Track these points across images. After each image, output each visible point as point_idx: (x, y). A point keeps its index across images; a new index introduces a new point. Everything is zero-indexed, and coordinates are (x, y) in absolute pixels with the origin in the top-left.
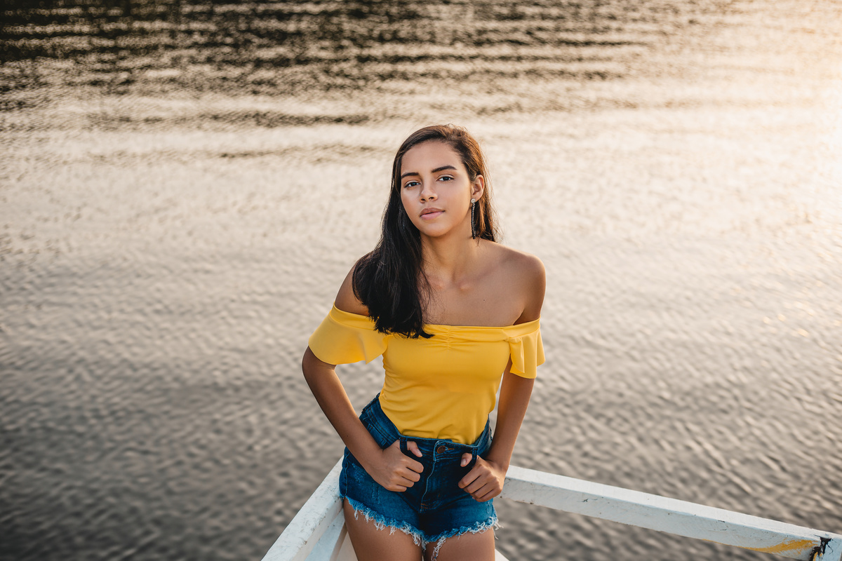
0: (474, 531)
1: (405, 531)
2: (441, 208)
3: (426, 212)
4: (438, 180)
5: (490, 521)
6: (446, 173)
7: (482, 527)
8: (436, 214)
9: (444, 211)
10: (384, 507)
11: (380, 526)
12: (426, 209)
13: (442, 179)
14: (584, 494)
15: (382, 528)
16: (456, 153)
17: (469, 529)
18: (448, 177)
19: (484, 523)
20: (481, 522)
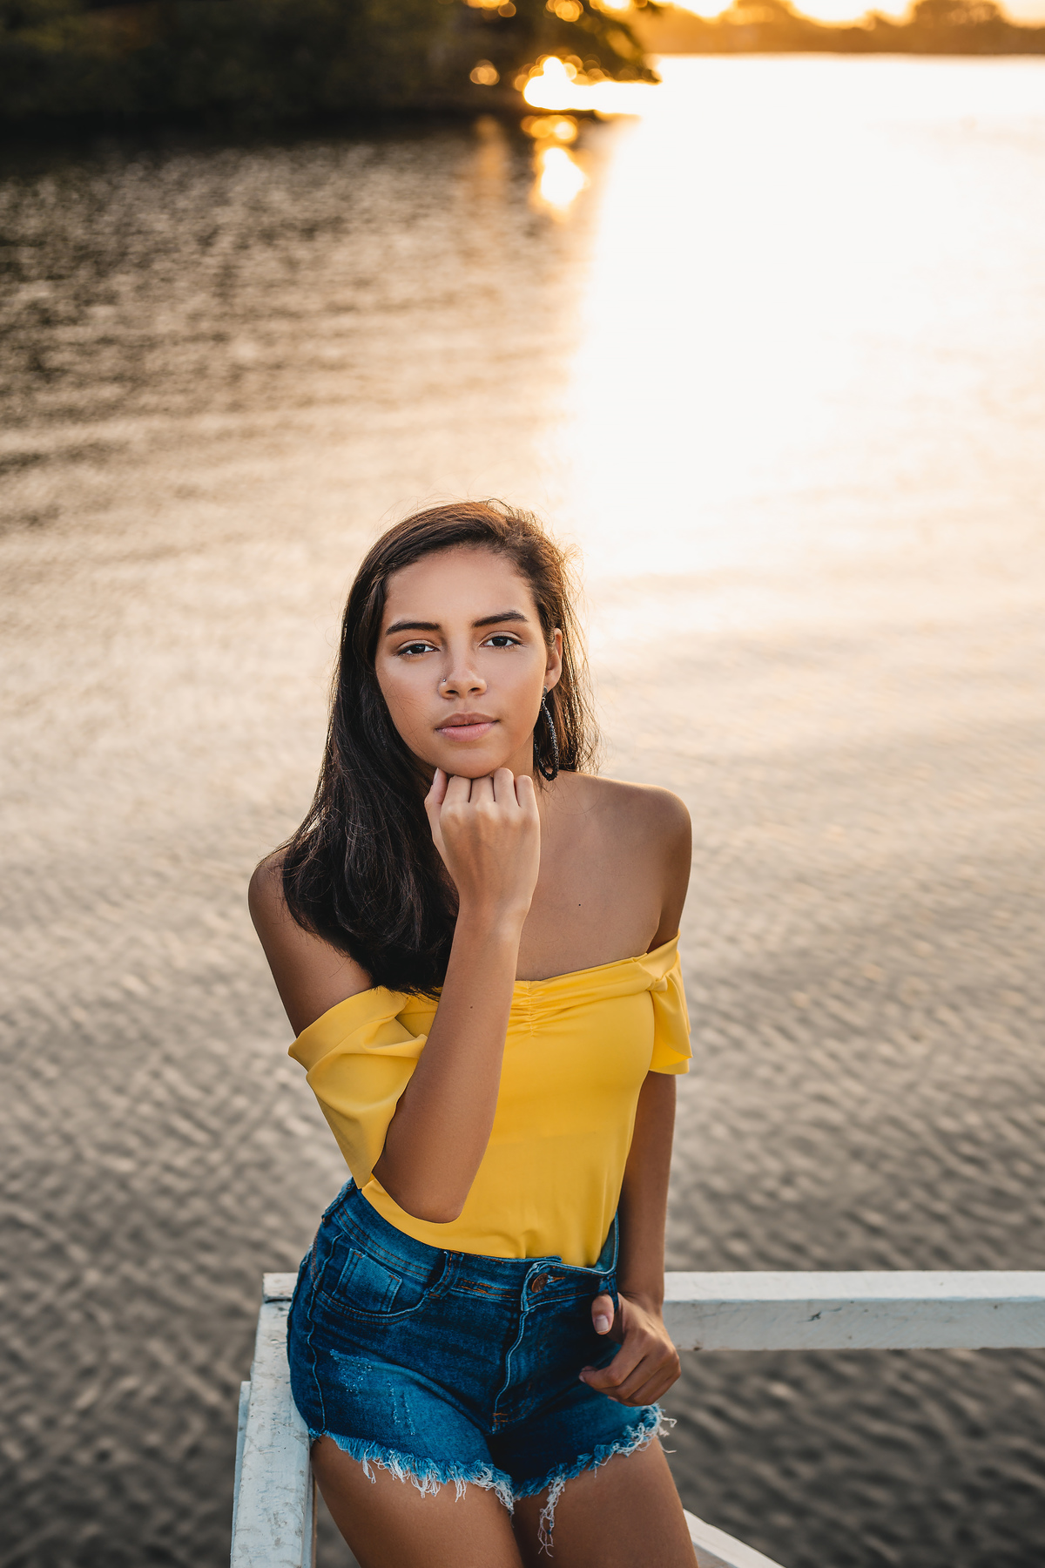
0: (627, 1450)
1: (483, 1483)
2: (493, 715)
3: (458, 721)
4: (483, 645)
5: (650, 1417)
6: (502, 629)
7: (642, 1437)
8: (483, 727)
9: (497, 721)
10: (427, 1440)
11: (428, 1485)
12: (458, 716)
13: (490, 643)
14: (810, 1303)
15: (435, 1490)
16: (523, 580)
17: (616, 1447)
18: (506, 638)
19: (641, 1425)
20: (635, 1427)
